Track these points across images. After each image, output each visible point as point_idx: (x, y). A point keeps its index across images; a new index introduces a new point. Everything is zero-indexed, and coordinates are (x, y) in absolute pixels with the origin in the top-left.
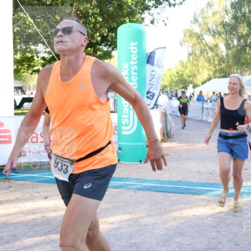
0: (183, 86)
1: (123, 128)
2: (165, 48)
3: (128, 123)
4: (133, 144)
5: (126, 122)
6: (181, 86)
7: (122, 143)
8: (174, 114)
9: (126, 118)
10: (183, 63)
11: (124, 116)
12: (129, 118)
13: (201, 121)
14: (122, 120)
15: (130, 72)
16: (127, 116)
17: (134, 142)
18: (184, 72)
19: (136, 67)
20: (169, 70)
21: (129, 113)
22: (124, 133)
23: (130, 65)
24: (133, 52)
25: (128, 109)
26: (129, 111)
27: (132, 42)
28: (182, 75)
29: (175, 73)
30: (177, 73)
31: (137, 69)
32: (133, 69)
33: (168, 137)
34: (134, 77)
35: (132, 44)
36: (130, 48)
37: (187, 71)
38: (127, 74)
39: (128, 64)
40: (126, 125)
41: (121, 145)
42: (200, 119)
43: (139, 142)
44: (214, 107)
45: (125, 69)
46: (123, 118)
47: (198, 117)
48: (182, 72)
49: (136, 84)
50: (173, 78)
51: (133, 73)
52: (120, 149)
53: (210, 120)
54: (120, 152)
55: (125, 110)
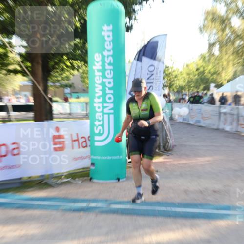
0: (205, 87)
1: (97, 138)
2: (166, 35)
3: (101, 132)
4: (109, 158)
5: (100, 130)
6: (202, 87)
7: (95, 157)
8: (186, 122)
9: (99, 125)
10: (205, 57)
11: (97, 123)
12: (103, 126)
13: (217, 130)
14: (95, 128)
15: (103, 66)
16: (101, 123)
17: (110, 156)
18: (206, 69)
19: (110, 58)
20: (187, 66)
21: (103, 120)
22: (97, 144)
23: (103, 57)
24: (106, 38)
25: (101, 114)
26: (103, 116)
27: (106, 26)
28: (203, 72)
29: (195, 70)
30: (197, 70)
31: (112, 62)
32: (107, 61)
33: (166, 150)
34: (109, 71)
35: (105, 28)
36: (103, 33)
37: (210, 67)
38: (100, 68)
39: (100, 55)
40: (100, 134)
41: (94, 159)
42: (215, 127)
43: (116, 155)
44: (232, 112)
45: (97, 62)
46: (95, 125)
47: (214, 125)
48: (204, 68)
49: (111, 80)
50: (191, 76)
51: (107, 67)
52: (93, 164)
53: (228, 128)
54: (92, 168)
55: (98, 115)
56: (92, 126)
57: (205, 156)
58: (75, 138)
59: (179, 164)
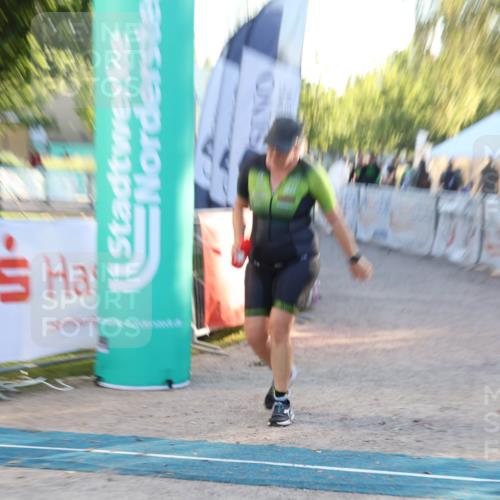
3: (128, 253)
5: (123, 249)
6: (394, 140)
9: (121, 235)
11: (115, 228)
12: (131, 238)
13: (429, 258)
16: (126, 230)
20: (359, 82)
21: (132, 222)
26: (132, 211)
28: (400, 101)
30: (384, 92)
42: (425, 251)
43: (165, 318)
44: (470, 212)
47: (422, 244)
52: (103, 341)
53: (457, 254)
54: (102, 350)
55: (120, 207)
56: (103, 235)
57: (395, 327)
58: (58, 268)
59: (329, 346)
